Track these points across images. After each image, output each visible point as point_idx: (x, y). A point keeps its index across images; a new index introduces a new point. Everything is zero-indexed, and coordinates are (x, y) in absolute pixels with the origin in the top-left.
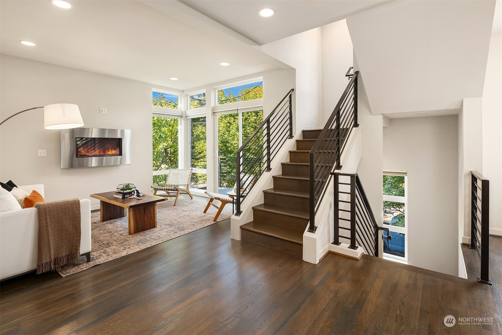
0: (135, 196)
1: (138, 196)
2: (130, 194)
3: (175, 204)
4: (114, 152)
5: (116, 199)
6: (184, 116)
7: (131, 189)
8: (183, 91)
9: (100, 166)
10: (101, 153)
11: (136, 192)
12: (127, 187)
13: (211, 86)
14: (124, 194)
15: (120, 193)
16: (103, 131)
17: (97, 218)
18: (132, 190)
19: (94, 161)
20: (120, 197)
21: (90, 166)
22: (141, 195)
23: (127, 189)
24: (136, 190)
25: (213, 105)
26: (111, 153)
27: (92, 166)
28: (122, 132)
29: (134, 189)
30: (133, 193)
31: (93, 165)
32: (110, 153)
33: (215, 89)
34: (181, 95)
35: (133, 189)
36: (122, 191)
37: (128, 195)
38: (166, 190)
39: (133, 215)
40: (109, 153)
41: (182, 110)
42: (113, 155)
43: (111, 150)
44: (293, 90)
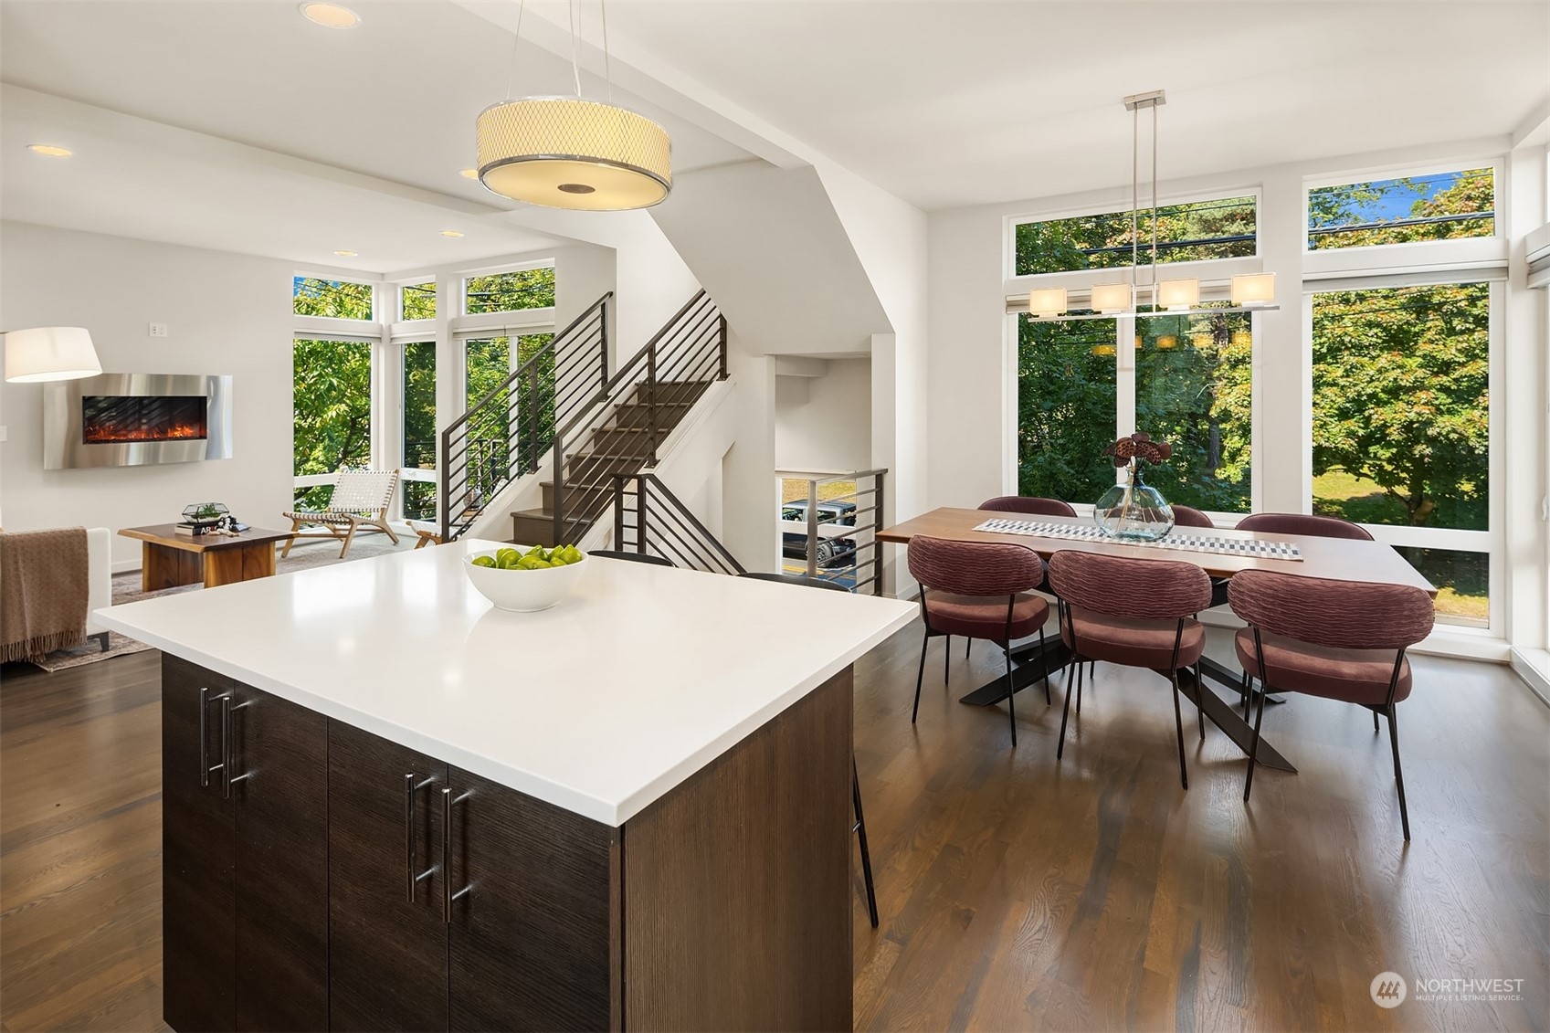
0: (226, 530)
1: (234, 530)
2: (214, 525)
3: (343, 553)
4: (188, 431)
5: (178, 536)
6: (386, 339)
7: (216, 515)
8: (383, 274)
9: (151, 461)
10: (153, 436)
11: (228, 521)
12: (210, 511)
13: (448, 270)
14: (198, 527)
15: (189, 523)
16: (159, 379)
17: (135, 586)
18: (219, 518)
19: (134, 452)
20: (189, 531)
21: (124, 464)
22: (240, 527)
23: (208, 515)
24: (229, 517)
25: (451, 314)
26: (182, 433)
27: (130, 464)
28: (214, 380)
29: (226, 515)
30: (221, 524)
31: (132, 462)
32: (178, 434)
33: (459, 277)
34: (378, 284)
35: (222, 515)
36: (195, 521)
37: (208, 529)
38: (326, 523)
39: (216, 569)
40: (176, 433)
41: (381, 322)
42: (186, 438)
43: (182, 427)
44: (611, 294)
